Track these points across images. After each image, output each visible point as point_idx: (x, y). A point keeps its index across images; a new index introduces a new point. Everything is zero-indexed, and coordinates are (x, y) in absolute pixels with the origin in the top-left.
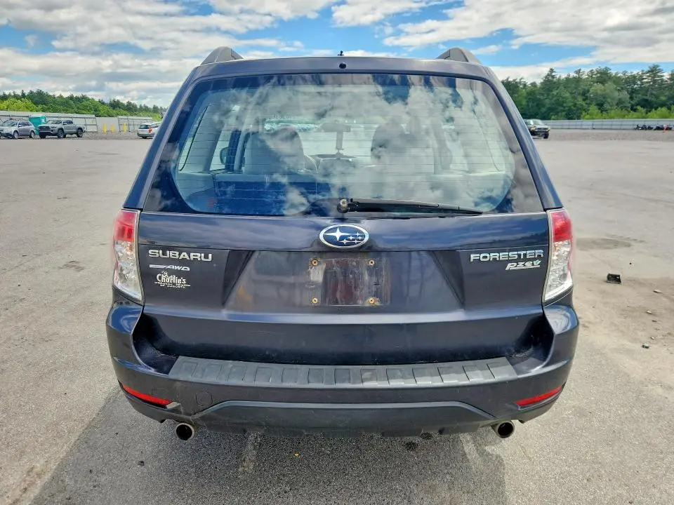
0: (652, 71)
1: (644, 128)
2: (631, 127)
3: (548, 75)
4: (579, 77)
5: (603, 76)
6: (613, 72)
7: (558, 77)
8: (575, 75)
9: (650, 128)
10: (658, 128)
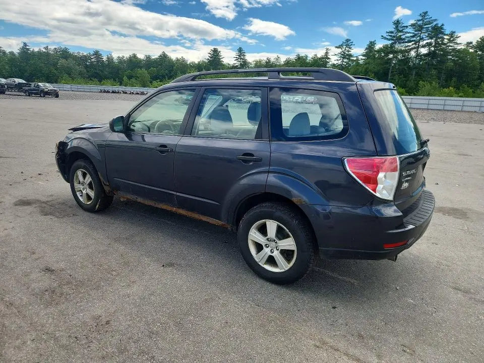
0: (96, 54)
1: (105, 92)
2: (97, 91)
3: (23, 48)
4: (48, 52)
5: (65, 54)
6: (71, 51)
7: (32, 50)
8: (44, 50)
9: (108, 92)
10: (113, 92)
